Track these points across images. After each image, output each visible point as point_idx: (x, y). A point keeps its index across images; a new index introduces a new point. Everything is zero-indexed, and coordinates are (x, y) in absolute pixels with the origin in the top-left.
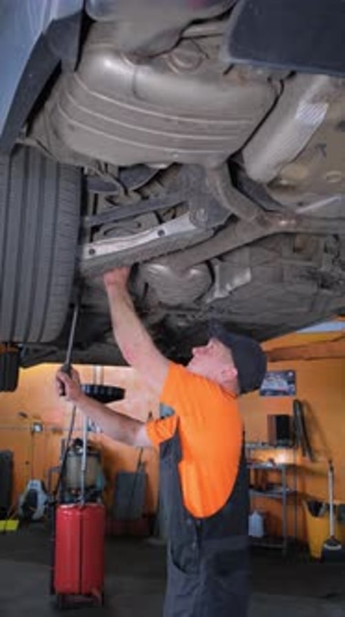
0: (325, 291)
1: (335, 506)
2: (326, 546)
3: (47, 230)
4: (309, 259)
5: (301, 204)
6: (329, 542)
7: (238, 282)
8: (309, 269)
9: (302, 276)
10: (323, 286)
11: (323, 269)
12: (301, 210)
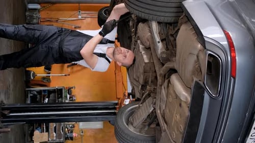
0: (140, 87)
1: (49, 76)
2: (32, 72)
3: (159, 14)
4: (152, 82)
5: (164, 88)
6: (34, 74)
7: (145, 56)
8: (148, 81)
9: (146, 79)
10: (142, 86)
11: (148, 87)
12: (163, 87)
